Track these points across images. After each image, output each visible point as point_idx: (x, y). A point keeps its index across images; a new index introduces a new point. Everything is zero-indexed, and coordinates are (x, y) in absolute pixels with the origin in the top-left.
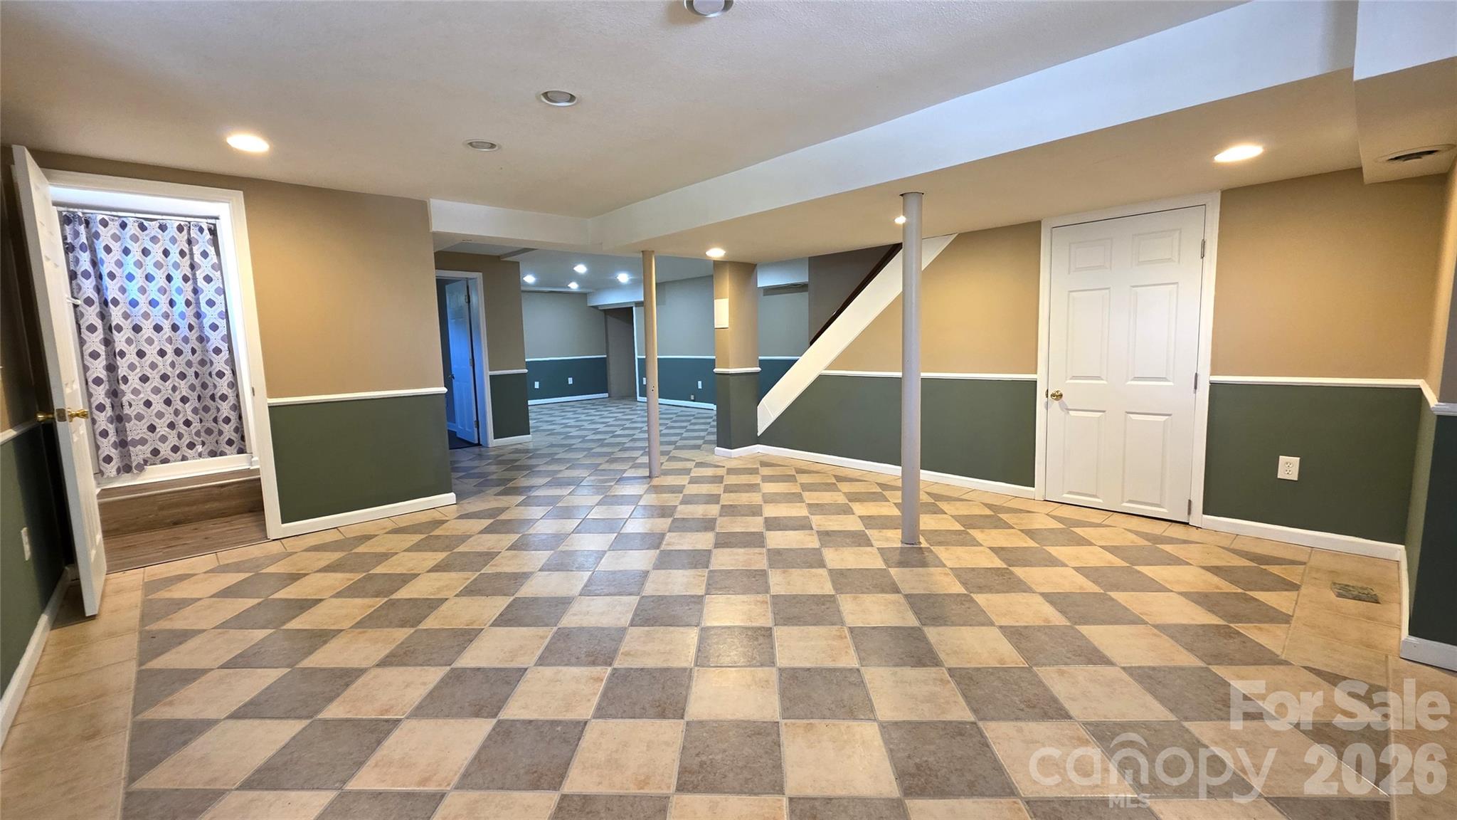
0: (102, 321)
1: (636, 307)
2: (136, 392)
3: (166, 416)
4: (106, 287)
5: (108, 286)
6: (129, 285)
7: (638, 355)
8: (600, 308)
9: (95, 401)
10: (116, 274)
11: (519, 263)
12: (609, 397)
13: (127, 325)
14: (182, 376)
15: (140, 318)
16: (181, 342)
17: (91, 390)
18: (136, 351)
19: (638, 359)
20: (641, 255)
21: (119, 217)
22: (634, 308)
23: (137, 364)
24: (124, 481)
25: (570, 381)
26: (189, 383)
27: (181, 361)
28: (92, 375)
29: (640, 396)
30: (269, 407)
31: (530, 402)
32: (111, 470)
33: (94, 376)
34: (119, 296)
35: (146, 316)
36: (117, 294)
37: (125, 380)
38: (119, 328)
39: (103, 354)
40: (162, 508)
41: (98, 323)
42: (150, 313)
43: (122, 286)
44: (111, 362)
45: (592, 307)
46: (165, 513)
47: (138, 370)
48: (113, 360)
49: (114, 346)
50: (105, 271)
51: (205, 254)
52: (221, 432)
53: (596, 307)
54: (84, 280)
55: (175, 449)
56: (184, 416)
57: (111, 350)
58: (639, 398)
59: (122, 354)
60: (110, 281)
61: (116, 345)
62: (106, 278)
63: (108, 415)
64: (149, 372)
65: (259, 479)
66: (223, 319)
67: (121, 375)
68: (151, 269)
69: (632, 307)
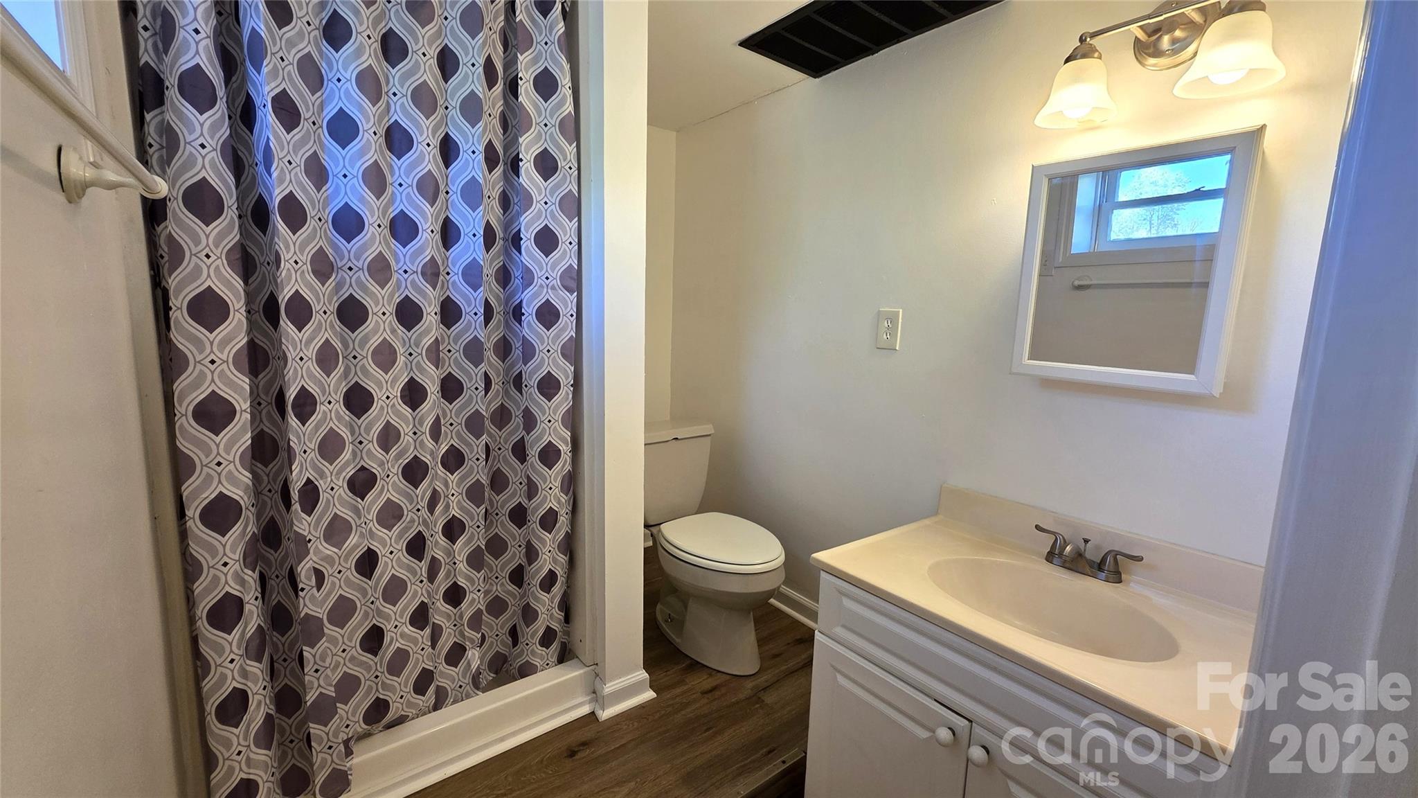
0: (246, 282)
2: (336, 531)
3: (411, 588)
4: (268, 150)
5: (273, 144)
6: (336, 158)
9: (207, 591)
10: (302, 108)
13: (323, 299)
14: (453, 460)
15: (364, 276)
16: (460, 356)
17: (195, 549)
18: (344, 388)
23: (344, 433)
26: (469, 481)
27: (456, 413)
28: (199, 493)
33: (209, 495)
34: (306, 194)
35: (380, 269)
36: (300, 184)
37: (311, 495)
38: (301, 312)
39: (243, 405)
41: (232, 290)
42: (393, 263)
44: (268, 428)
47: (346, 455)
48: (273, 422)
49: (279, 374)
50: (265, 88)
51: (546, 85)
52: (529, 614)
54: (189, 110)
55: (423, 682)
56: (448, 575)
57: (270, 383)
59: (306, 405)
60: (281, 130)
61: (289, 373)
62: (267, 118)
64: (374, 459)
66: (571, 292)
67: (298, 478)
68: (404, 113)
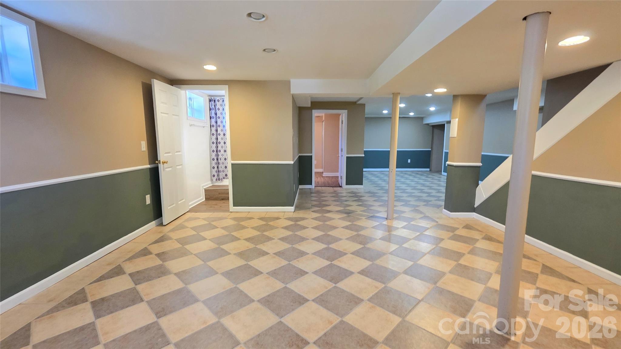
0: (216, 132)
1: (447, 124)
5: (218, 121)
7: (445, 150)
8: (430, 125)
10: (220, 117)
11: (365, 104)
12: (430, 171)
13: (222, 133)
18: (223, 142)
19: (445, 152)
20: (392, 96)
21: (222, 98)
22: (446, 125)
24: (219, 183)
25: (409, 161)
29: (443, 172)
30: (232, 164)
31: (364, 170)
32: (214, 179)
36: (220, 124)
37: (220, 151)
38: (220, 134)
39: (215, 142)
40: (219, 194)
43: (222, 121)
45: (425, 124)
46: (220, 195)
47: (223, 148)
48: (217, 144)
50: (218, 116)
53: (428, 124)
57: (217, 141)
58: (443, 173)
59: (220, 143)
60: (219, 119)
61: (219, 140)
63: (215, 162)
65: (228, 189)
67: (219, 149)
69: (445, 124)
